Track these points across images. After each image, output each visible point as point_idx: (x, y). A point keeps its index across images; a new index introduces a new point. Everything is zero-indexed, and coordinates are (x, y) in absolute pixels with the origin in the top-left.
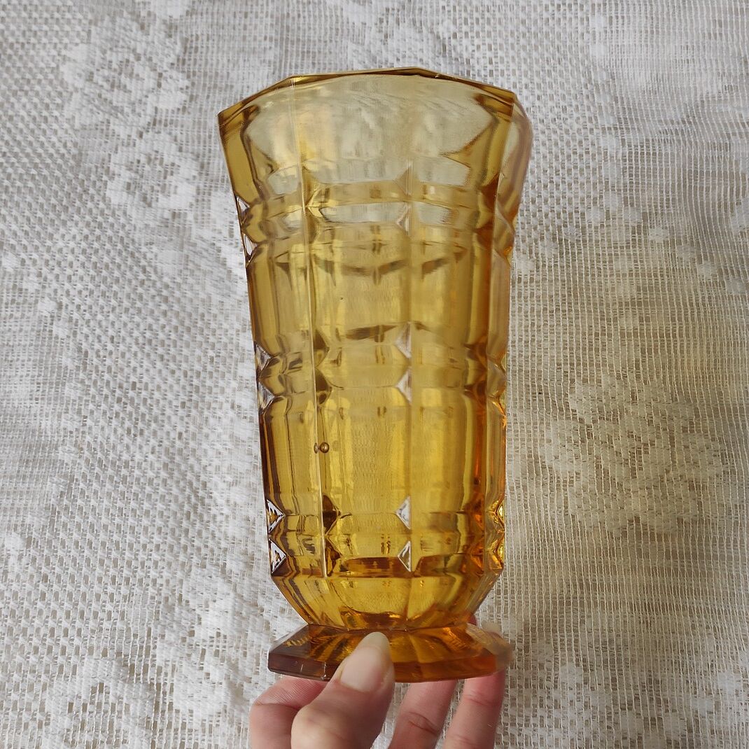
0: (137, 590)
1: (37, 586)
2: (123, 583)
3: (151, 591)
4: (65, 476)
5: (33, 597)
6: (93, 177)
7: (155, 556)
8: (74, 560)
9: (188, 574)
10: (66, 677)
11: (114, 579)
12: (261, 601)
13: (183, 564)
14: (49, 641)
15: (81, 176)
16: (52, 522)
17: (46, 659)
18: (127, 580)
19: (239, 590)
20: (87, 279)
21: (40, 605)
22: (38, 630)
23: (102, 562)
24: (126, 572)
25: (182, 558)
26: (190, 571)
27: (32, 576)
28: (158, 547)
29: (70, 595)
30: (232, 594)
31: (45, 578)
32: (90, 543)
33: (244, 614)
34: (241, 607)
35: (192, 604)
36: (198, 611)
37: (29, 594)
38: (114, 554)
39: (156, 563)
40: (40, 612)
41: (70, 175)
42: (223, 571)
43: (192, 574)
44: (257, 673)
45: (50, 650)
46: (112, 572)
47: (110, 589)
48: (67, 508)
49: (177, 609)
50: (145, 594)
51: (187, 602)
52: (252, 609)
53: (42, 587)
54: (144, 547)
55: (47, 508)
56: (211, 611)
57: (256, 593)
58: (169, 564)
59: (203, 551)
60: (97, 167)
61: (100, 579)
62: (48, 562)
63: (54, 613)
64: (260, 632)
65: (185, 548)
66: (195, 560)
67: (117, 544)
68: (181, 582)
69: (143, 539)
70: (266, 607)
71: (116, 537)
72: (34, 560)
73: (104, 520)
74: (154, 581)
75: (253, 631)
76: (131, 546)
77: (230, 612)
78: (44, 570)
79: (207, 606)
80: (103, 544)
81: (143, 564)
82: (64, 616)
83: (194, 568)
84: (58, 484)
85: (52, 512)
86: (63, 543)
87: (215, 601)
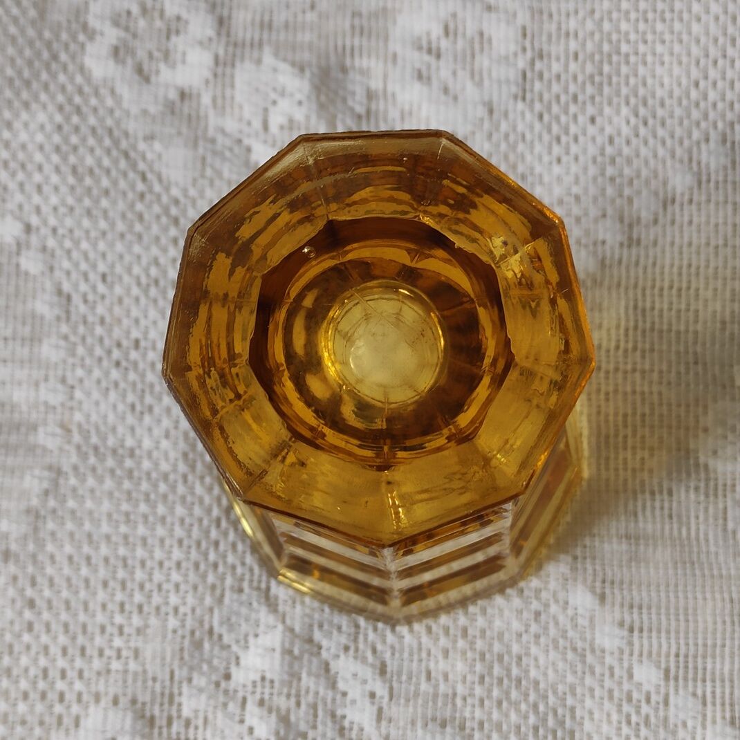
0: (153, 621)
1: (20, 614)
2: (136, 611)
3: (172, 622)
4: (50, 468)
5: (17, 627)
6: (64, 36)
7: (176, 577)
8: (68, 580)
9: (220, 600)
10: (67, 730)
11: (122, 605)
12: (317, 636)
13: (213, 587)
14: (41, 685)
15: (47, 34)
16: (36, 529)
17: (39, 708)
18: (140, 608)
19: (288, 622)
20: (64, 189)
21: (26, 638)
22: (26, 670)
23: (105, 584)
24: (138, 597)
25: (211, 578)
26: (222, 596)
27: (13, 601)
28: (179, 564)
29: (66, 626)
30: (280, 627)
31: (31, 604)
32: (88, 559)
33: (296, 652)
34: (292, 643)
35: (226, 639)
36: (235, 648)
37: (12, 623)
38: (121, 574)
39: (177, 586)
40: (28, 647)
41: (31, 32)
42: (267, 597)
43: (227, 600)
44: (314, 727)
45: (43, 696)
46: (119, 596)
47: (118, 619)
48: (54, 511)
49: (207, 646)
50: (165, 627)
51: (220, 637)
52: (307, 646)
53: (28, 615)
54: (161, 564)
55: (28, 511)
56: (252, 649)
57: (311, 626)
58: (195, 588)
59: (239, 570)
60: (69, 21)
61: (104, 606)
62: (33, 583)
63: (46, 648)
64: (317, 676)
65: (215, 566)
66: (229, 581)
67: (124, 560)
68: (211, 610)
69: (158, 554)
70: (325, 643)
71: (122, 551)
72: (15, 578)
73: (105, 528)
74: (176, 610)
75: (309, 674)
76: (143, 564)
77: (278, 650)
78: (29, 592)
79: (246, 641)
80: (106, 560)
81: (160, 587)
82: (59, 653)
83: (228, 594)
84: (41, 479)
85: (35, 516)
86: (52, 557)
87: (256, 636)
